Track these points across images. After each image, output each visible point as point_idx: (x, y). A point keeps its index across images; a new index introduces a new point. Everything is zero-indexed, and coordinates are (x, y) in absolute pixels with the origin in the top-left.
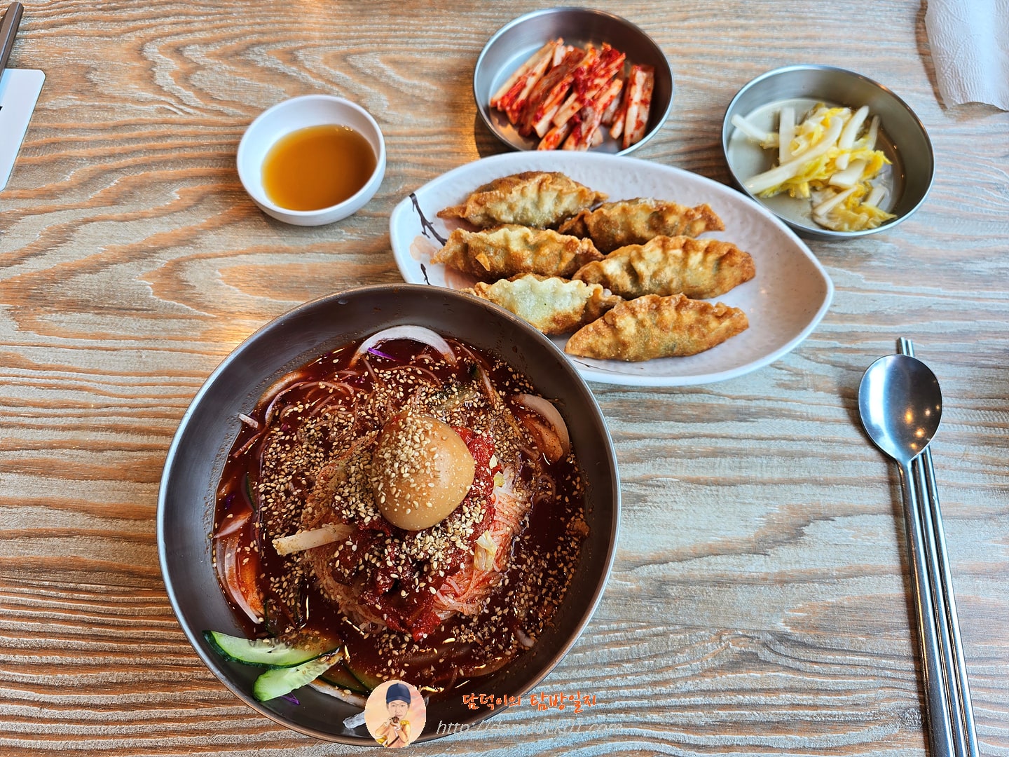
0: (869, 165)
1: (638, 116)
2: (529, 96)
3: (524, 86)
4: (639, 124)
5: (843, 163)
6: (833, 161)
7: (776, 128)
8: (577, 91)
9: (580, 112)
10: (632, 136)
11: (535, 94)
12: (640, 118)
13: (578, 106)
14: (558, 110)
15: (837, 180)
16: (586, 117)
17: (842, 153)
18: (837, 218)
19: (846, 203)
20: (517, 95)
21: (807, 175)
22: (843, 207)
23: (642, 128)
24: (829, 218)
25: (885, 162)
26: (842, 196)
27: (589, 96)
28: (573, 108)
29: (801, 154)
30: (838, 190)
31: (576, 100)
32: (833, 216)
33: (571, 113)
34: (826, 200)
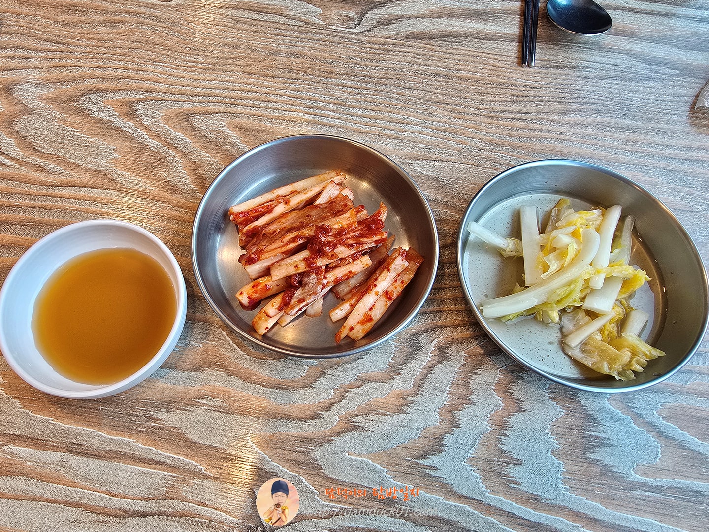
0: (626, 282)
1: (371, 309)
2: (265, 226)
3: (270, 211)
4: (368, 319)
5: (598, 282)
6: (587, 281)
7: (516, 231)
8: (311, 250)
9: (302, 275)
10: (351, 329)
11: (273, 227)
12: (372, 313)
13: (302, 267)
14: (282, 259)
15: (593, 304)
16: (306, 284)
17: (598, 272)
18: (594, 352)
19: (601, 330)
20: (257, 218)
21: (558, 302)
22: (599, 337)
23: (369, 326)
24: (583, 351)
25: (645, 278)
26: (597, 324)
27: (321, 262)
28: (296, 267)
29: (552, 277)
30: (593, 315)
31: (304, 259)
32: (588, 348)
33: (292, 271)
34: (578, 327)
